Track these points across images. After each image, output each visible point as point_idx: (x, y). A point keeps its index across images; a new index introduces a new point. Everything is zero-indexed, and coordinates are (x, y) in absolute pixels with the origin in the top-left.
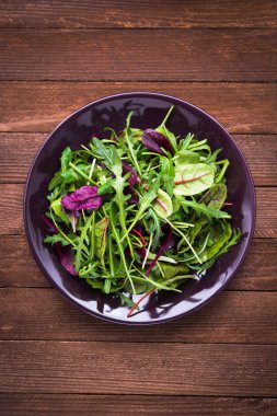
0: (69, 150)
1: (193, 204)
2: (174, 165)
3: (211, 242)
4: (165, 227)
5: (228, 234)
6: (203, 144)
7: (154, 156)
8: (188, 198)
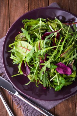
0: (55, 90)
1: (29, 40)
2: (26, 57)
3: (34, 25)
4: (43, 38)
5: (27, 24)
6: (12, 57)
7: (30, 65)
8: (29, 43)
